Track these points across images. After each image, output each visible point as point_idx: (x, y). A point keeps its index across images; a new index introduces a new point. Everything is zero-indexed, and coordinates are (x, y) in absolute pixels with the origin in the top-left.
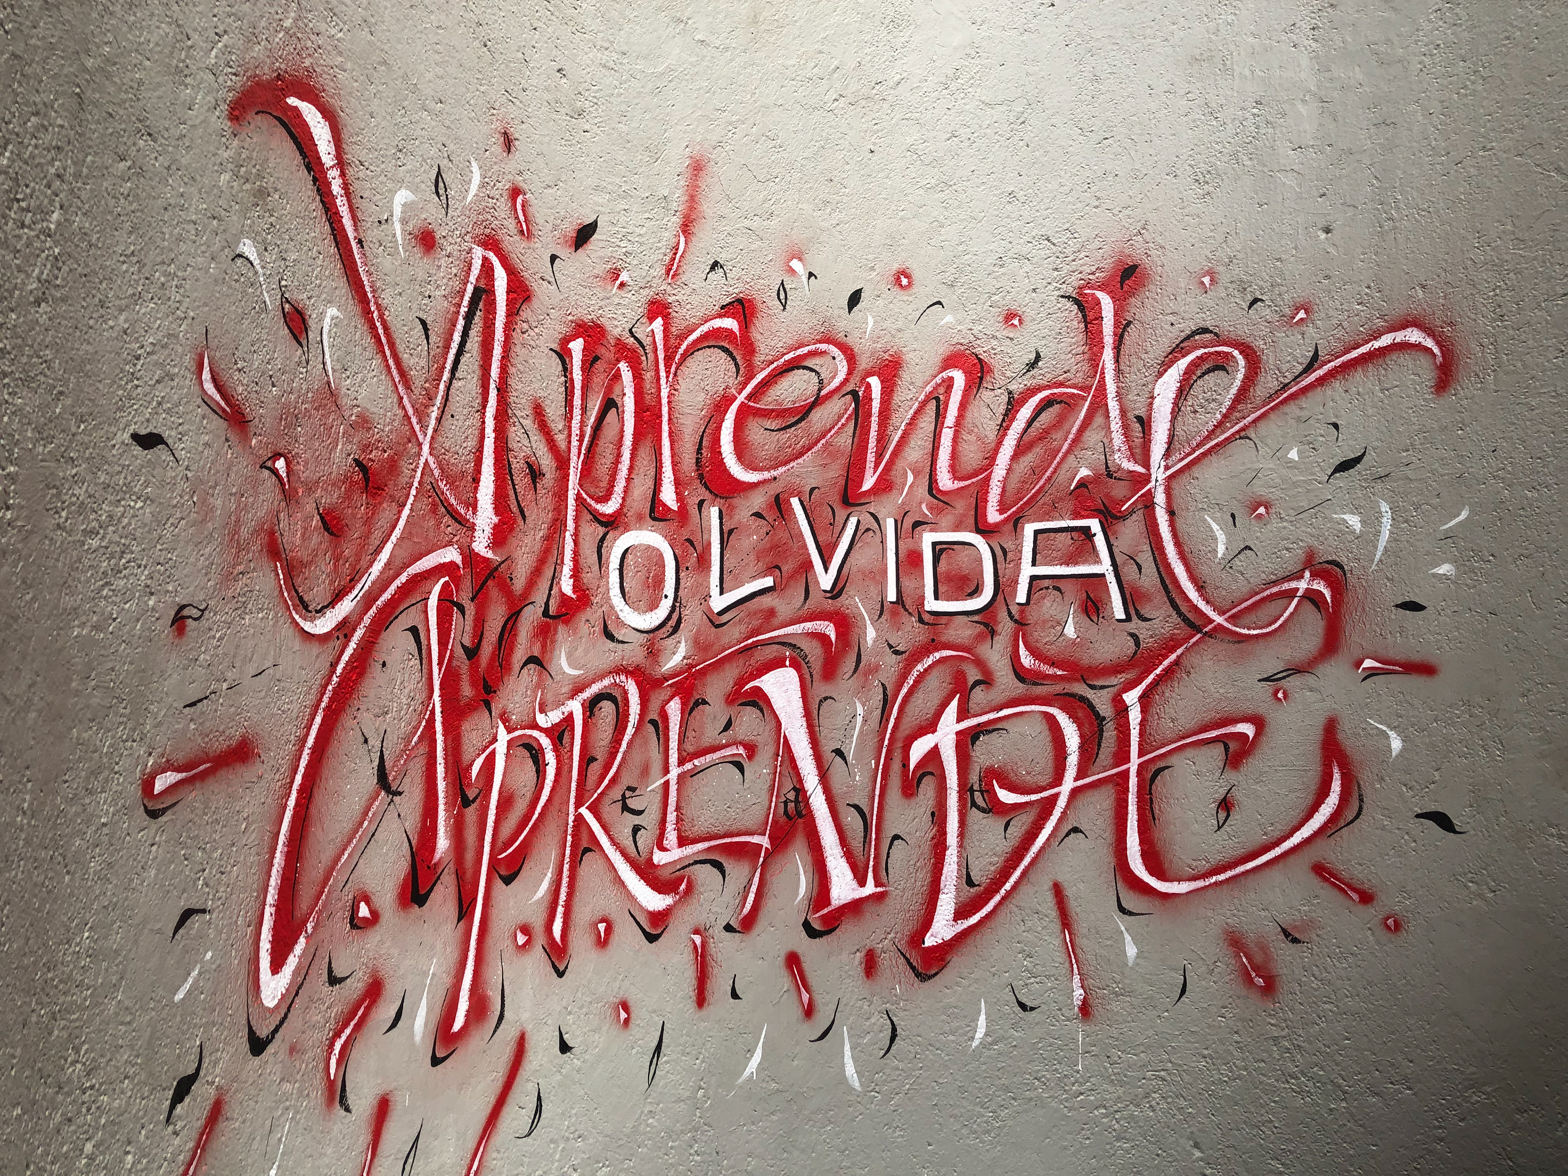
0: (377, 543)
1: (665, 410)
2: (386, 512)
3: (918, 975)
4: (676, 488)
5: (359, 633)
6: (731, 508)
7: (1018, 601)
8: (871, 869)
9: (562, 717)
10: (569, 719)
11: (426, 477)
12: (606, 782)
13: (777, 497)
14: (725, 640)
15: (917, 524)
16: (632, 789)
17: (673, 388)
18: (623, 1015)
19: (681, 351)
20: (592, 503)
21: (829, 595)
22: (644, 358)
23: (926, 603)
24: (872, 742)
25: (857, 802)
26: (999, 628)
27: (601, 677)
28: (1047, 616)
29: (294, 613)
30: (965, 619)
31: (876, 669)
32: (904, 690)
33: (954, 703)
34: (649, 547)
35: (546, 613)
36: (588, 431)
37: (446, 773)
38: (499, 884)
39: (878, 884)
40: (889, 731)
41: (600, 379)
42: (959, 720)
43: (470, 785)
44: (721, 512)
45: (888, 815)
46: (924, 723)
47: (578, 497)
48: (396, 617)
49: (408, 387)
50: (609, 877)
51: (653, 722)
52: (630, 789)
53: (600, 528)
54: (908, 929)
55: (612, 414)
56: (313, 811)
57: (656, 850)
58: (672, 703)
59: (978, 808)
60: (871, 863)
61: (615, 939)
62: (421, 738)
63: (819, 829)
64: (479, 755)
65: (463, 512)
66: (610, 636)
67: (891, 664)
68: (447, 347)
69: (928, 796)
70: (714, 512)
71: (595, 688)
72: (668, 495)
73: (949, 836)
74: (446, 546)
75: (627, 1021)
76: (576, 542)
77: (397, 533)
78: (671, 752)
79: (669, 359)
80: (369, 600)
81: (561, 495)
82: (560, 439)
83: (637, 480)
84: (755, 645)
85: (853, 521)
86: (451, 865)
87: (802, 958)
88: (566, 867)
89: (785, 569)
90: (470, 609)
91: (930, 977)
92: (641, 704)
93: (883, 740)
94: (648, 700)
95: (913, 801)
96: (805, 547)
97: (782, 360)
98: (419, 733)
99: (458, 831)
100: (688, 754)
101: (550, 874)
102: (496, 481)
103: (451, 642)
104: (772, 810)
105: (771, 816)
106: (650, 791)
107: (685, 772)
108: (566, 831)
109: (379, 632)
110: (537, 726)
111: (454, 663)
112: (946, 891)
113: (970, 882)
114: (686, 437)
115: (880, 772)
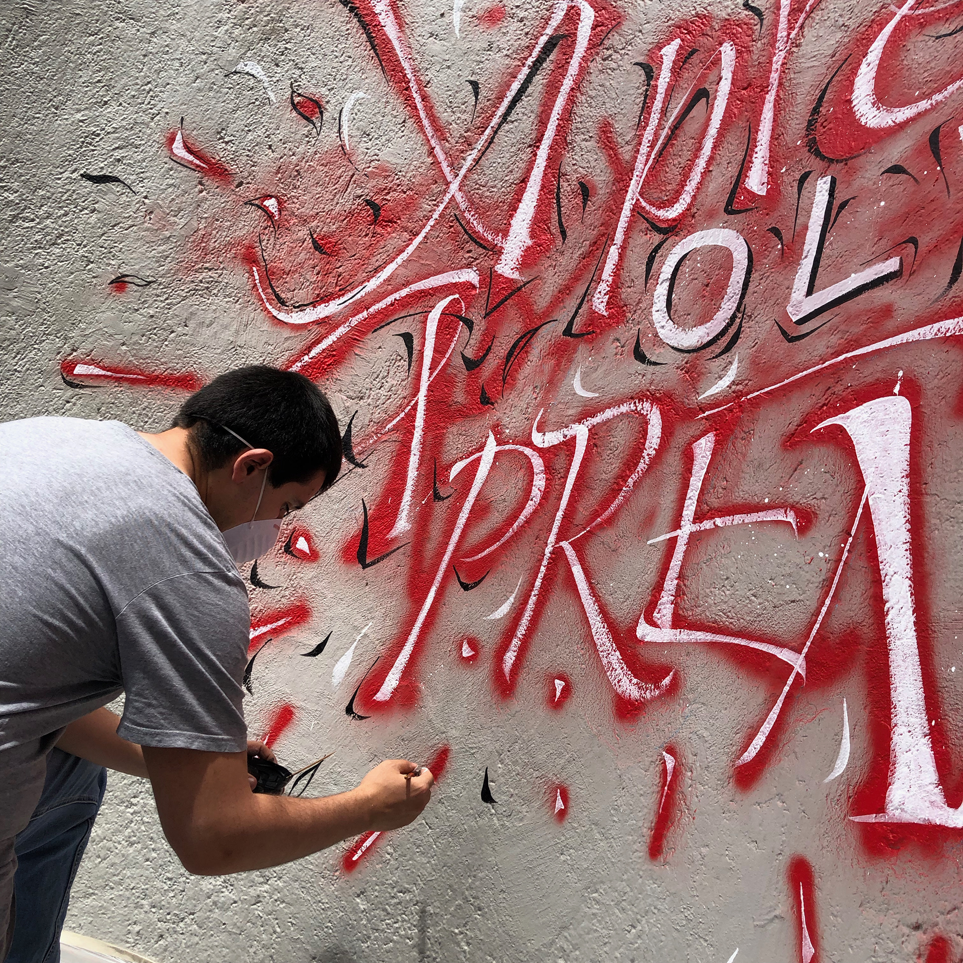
0: (377, 264)
2: (395, 239)
4: (771, 167)
5: (342, 330)
6: (851, 172)
9: (562, 439)
10: (569, 444)
11: (449, 210)
12: (600, 520)
13: (935, 134)
14: (803, 357)
17: (794, 46)
18: (559, 804)
20: (653, 210)
22: (758, 27)
27: (619, 403)
29: (268, 305)
34: (715, 247)
35: (568, 331)
36: (664, 133)
37: (420, 464)
38: (455, 588)
41: (693, 71)
43: (445, 483)
44: (833, 182)
47: (637, 209)
48: (388, 324)
49: (443, 138)
50: (579, 632)
53: (657, 236)
55: (701, 106)
57: (642, 620)
58: (702, 441)
61: (573, 705)
62: (396, 428)
63: (893, 670)
64: (462, 459)
65: (490, 238)
66: (640, 356)
68: (500, 98)
70: (822, 186)
71: (609, 414)
72: (757, 178)
74: (462, 268)
75: (562, 814)
76: (621, 256)
77: (404, 256)
78: (687, 502)
79: (794, 13)
80: (360, 306)
81: (615, 207)
82: (625, 153)
83: (716, 171)
86: (408, 548)
88: (533, 599)
89: (924, 241)
90: (480, 325)
92: (662, 438)
94: (671, 434)
98: (394, 422)
99: (422, 520)
100: (711, 510)
101: (512, 599)
102: (538, 207)
103: (450, 351)
104: (820, 618)
105: (817, 626)
106: (650, 545)
107: (700, 532)
108: (541, 561)
109: (365, 333)
110: (529, 444)
111: (450, 370)
114: (799, 99)
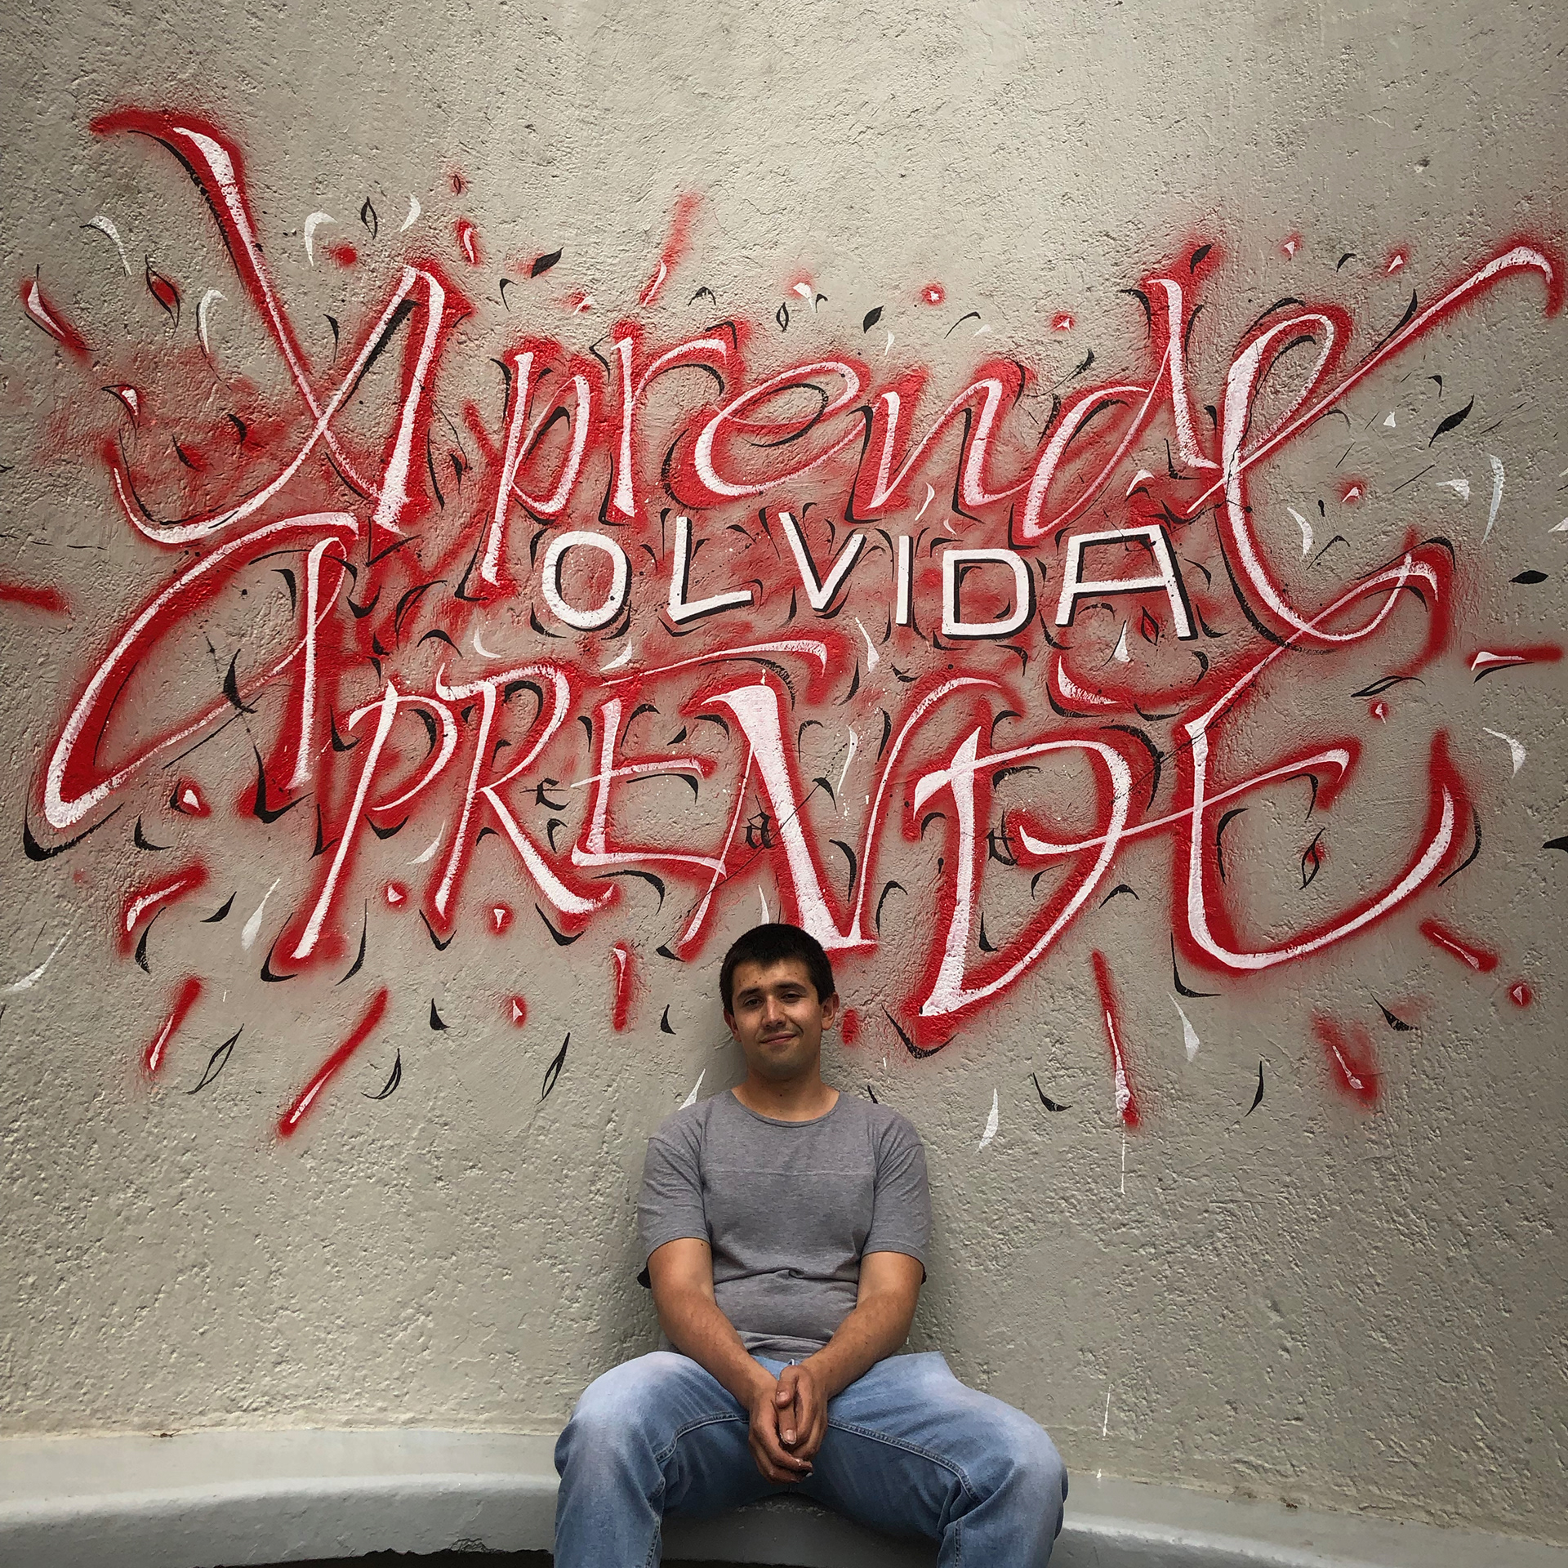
0: (249, 489)
1: (627, 422)
2: (265, 466)
3: (911, 1049)
4: (635, 495)
5: (215, 558)
6: (703, 519)
7: (1058, 622)
8: (857, 918)
9: (469, 694)
10: (478, 699)
11: (318, 448)
12: (519, 768)
13: (762, 512)
14: (685, 649)
15: (936, 542)
16: (554, 783)
17: (640, 403)
18: (517, 1012)
19: (652, 368)
20: (529, 500)
21: (821, 614)
22: (606, 373)
23: (943, 625)
24: (868, 776)
25: (844, 841)
26: (1034, 653)
27: (524, 665)
28: (1094, 638)
29: (132, 515)
30: (992, 643)
31: (879, 695)
32: (912, 721)
33: (974, 737)
34: (595, 548)
35: (459, 593)
36: (530, 435)
37: (315, 711)
38: (371, 834)
39: (865, 934)
40: (890, 764)
41: (549, 388)
42: (978, 757)
43: (345, 731)
44: (689, 522)
45: (884, 860)
46: (934, 758)
47: (511, 494)
48: (266, 557)
49: (306, 369)
50: (513, 865)
51: (584, 719)
52: (548, 781)
53: (536, 525)
54: (902, 993)
55: (561, 422)
56: (134, 684)
57: (576, 849)
58: (610, 704)
59: (999, 858)
60: (858, 911)
61: (516, 928)
62: (284, 671)
63: (791, 863)
64: (360, 707)
65: (364, 486)
66: (539, 629)
67: (895, 693)
68: (361, 345)
69: (935, 841)
70: (681, 523)
71: (514, 675)
72: (624, 501)
73: (959, 889)
74: (338, 511)
75: (521, 1020)
76: (504, 534)
77: (277, 485)
78: (604, 753)
79: (636, 376)
80: (232, 533)
81: (491, 488)
82: (495, 439)
83: (586, 485)
84: (723, 659)
85: (857, 539)
86: (312, 798)
88: (459, 842)
89: (766, 584)
90: (364, 574)
91: (927, 1054)
92: (571, 699)
93: (881, 774)
94: (580, 697)
95: (917, 845)
96: (794, 563)
97: (779, 378)
98: (283, 665)
99: (324, 769)
100: (626, 759)
101: (437, 843)
102: (411, 466)
103: (335, 595)
104: (731, 834)
105: (729, 840)
106: (575, 788)
107: (619, 777)
108: (463, 805)
109: (242, 564)
110: (435, 697)
111: (337, 615)
112: (953, 953)
113: (985, 945)
114: (651, 448)
115: (876, 808)
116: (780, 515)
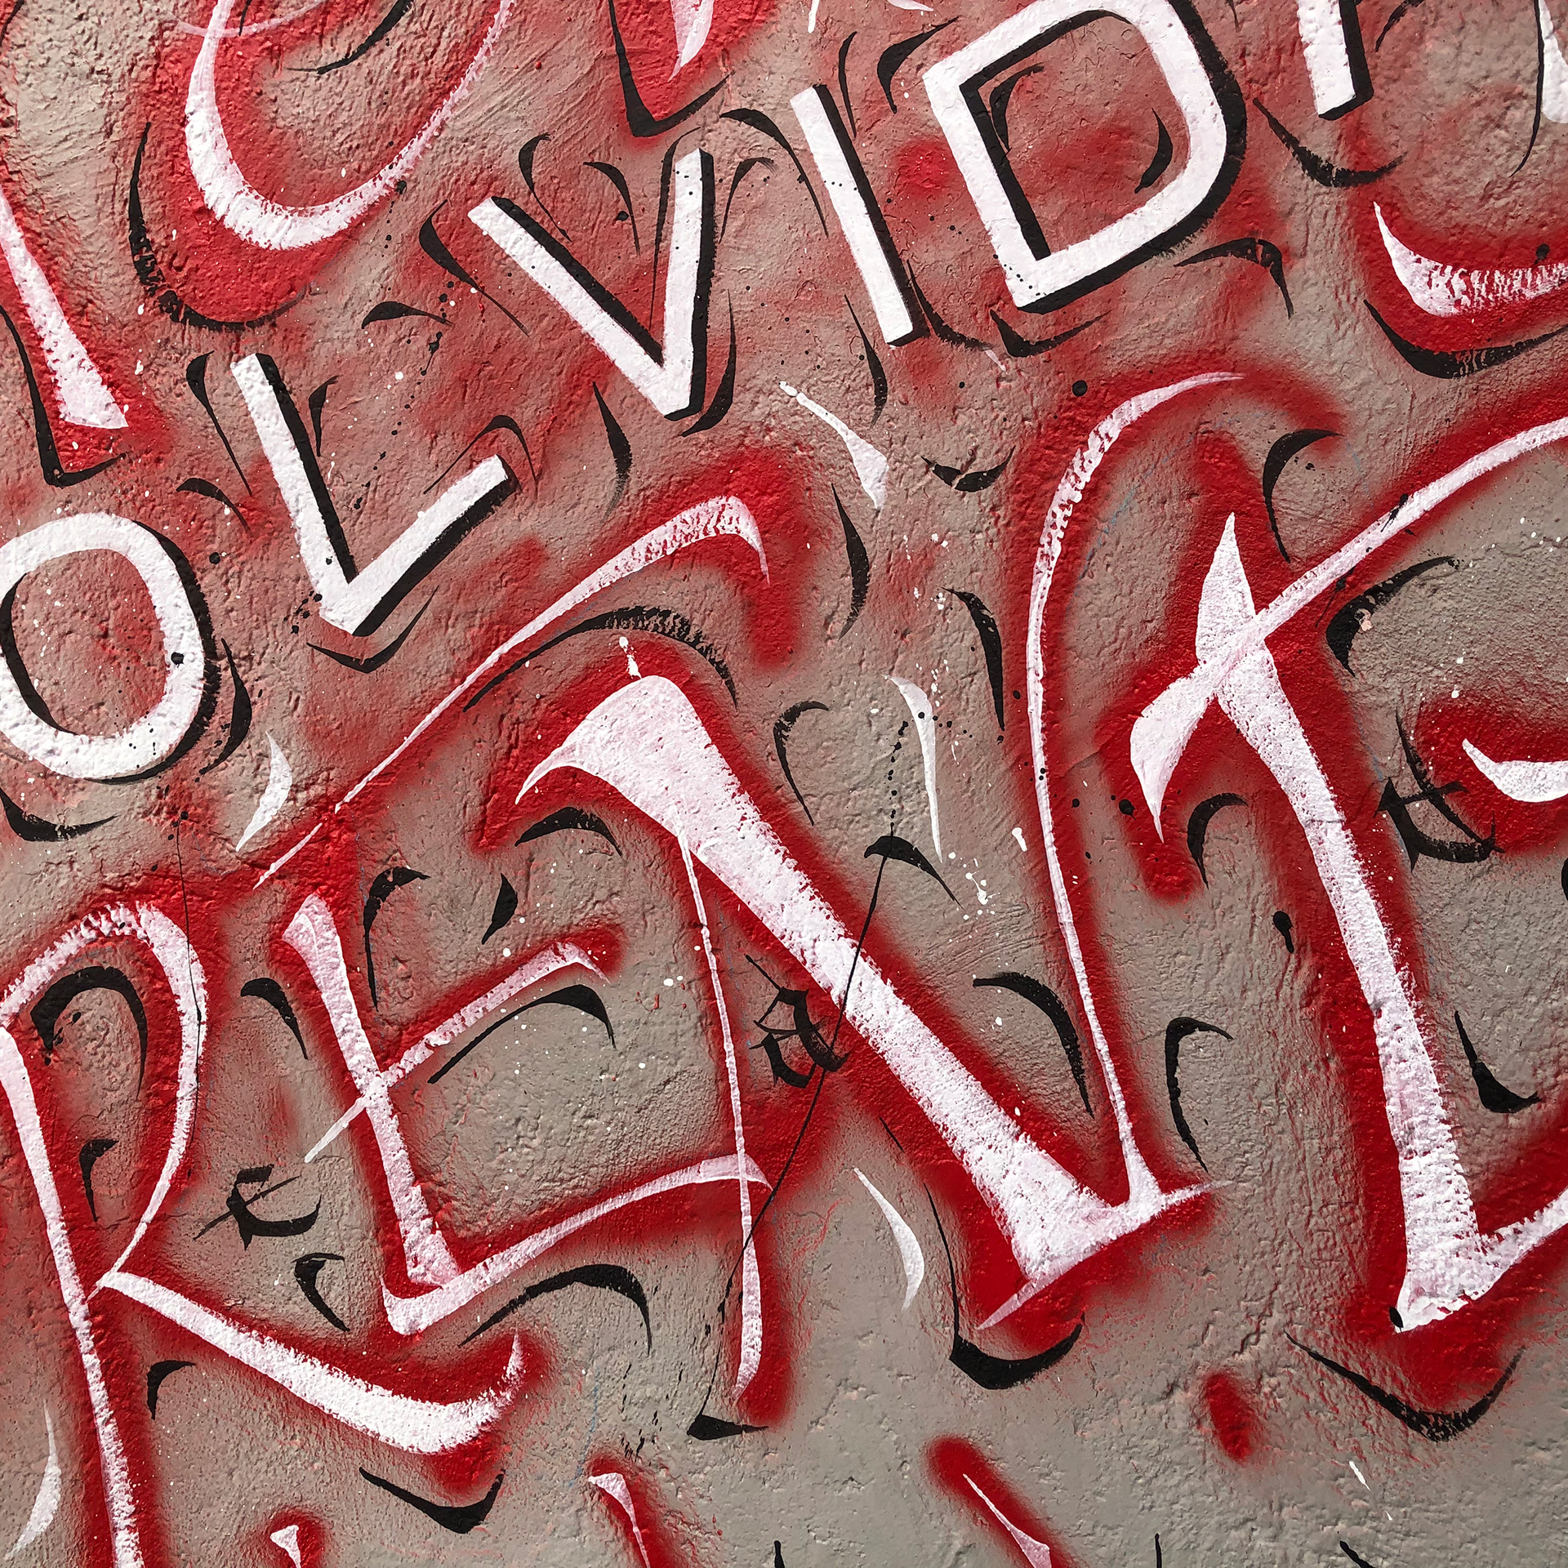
3: (1414, 1420)
4: (104, 369)
6: (297, 337)
7: (1324, 105)
8: (1129, 1146)
12: (163, 1185)
13: (427, 235)
14: (412, 687)
15: (891, 61)
16: (260, 1174)
21: (690, 421)
23: (1012, 283)
24: (994, 776)
25: (1008, 967)
26: (1292, 234)
27: (49, 939)
30: (1162, 264)
31: (928, 557)
32: (1042, 583)
33: (1228, 551)
34: (75, 558)
39: (1167, 1180)
40: (1036, 724)
42: (1262, 600)
44: (267, 363)
45: (1126, 971)
46: (1145, 656)
50: (262, 1410)
51: (257, 988)
52: (245, 1176)
54: (1328, 1290)
57: (389, 1299)
58: (300, 919)
59: (1440, 851)
60: (1125, 1127)
61: (341, 1553)
63: (907, 1080)
66: (37, 830)
69: (1242, 874)
70: (248, 374)
71: (38, 975)
72: (85, 401)
73: (1365, 975)
78: (344, 1042)
84: (512, 664)
85: (688, 167)
87: (987, 1451)
88: (107, 1436)
89: (525, 415)
91: (1462, 1422)
92: (203, 959)
93: (1026, 758)
94: (220, 940)
95: (1198, 904)
96: (566, 322)
100: (403, 1027)
101: (53, 1470)
104: (733, 1078)
105: (735, 1094)
106: (315, 1161)
107: (408, 1077)
108: (73, 1348)
112: (1417, 1145)
113: (1497, 1097)
114: (85, 227)
115: (1051, 852)
116: (475, 216)
